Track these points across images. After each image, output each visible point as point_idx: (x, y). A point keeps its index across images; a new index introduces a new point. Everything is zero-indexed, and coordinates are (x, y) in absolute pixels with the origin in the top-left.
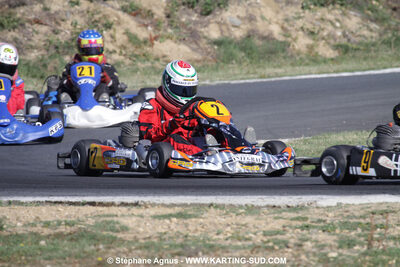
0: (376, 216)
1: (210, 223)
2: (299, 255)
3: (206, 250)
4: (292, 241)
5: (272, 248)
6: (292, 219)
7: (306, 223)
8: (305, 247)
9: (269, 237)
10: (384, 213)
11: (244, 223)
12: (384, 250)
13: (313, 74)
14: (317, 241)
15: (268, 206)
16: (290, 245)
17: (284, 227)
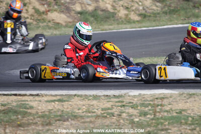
0: (158, 100)
1: (75, 104)
2: (119, 120)
3: (73, 118)
4: (116, 113)
5: (106, 117)
6: (116, 102)
7: (123, 104)
8: (122, 116)
9: (104, 111)
10: (162, 99)
11: (92, 104)
12: (162, 117)
13: (128, 28)
14: (128, 113)
15: (104, 96)
16: (115, 115)
17: (112, 106)
